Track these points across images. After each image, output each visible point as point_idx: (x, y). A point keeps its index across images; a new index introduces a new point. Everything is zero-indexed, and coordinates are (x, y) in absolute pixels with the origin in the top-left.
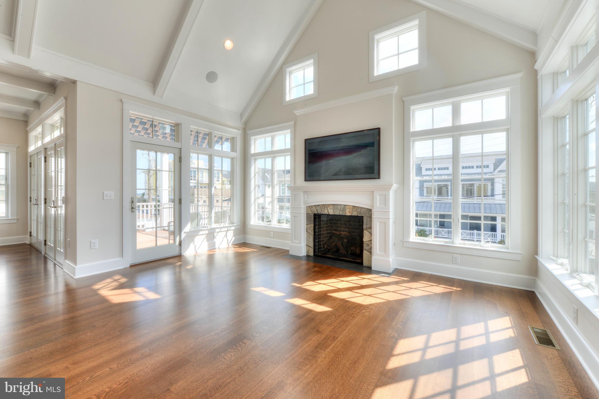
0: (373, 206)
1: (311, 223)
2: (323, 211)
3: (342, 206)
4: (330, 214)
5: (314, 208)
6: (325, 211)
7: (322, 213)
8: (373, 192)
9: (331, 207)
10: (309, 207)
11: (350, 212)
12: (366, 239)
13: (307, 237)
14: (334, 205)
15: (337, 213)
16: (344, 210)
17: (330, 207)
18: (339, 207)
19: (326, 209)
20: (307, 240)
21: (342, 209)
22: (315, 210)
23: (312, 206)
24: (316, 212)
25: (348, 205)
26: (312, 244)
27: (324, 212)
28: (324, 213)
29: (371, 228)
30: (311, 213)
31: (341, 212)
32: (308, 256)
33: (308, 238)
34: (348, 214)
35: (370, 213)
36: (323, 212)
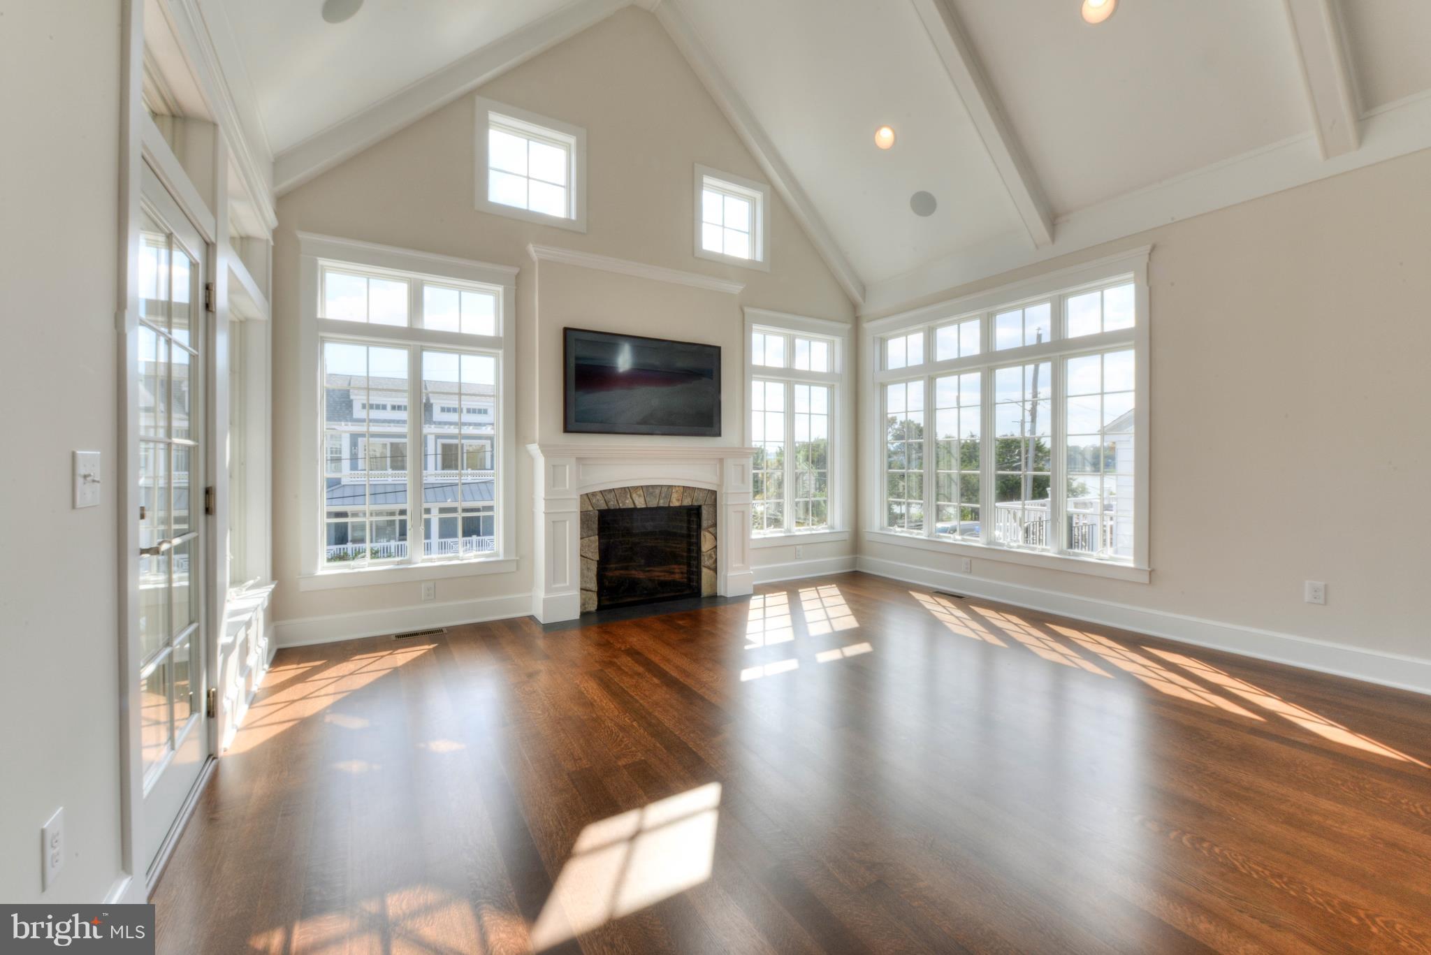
0: (721, 485)
1: (590, 532)
2: (622, 502)
3: (664, 490)
4: (638, 507)
5: (599, 497)
6: (627, 502)
7: (618, 508)
8: (721, 461)
9: (640, 492)
10: (585, 497)
11: (678, 500)
12: (706, 546)
13: (582, 570)
14: (647, 487)
15: (653, 503)
16: (669, 496)
17: (638, 493)
18: (657, 491)
19: (629, 496)
20: (582, 575)
21: (663, 495)
22: (603, 501)
23: (594, 494)
24: (604, 507)
25: (675, 486)
26: (593, 585)
27: (624, 504)
28: (624, 507)
29: (715, 525)
30: (591, 508)
31: (661, 501)
32: (584, 614)
33: (585, 572)
34: (675, 503)
35: (713, 497)
36: (621, 505)
